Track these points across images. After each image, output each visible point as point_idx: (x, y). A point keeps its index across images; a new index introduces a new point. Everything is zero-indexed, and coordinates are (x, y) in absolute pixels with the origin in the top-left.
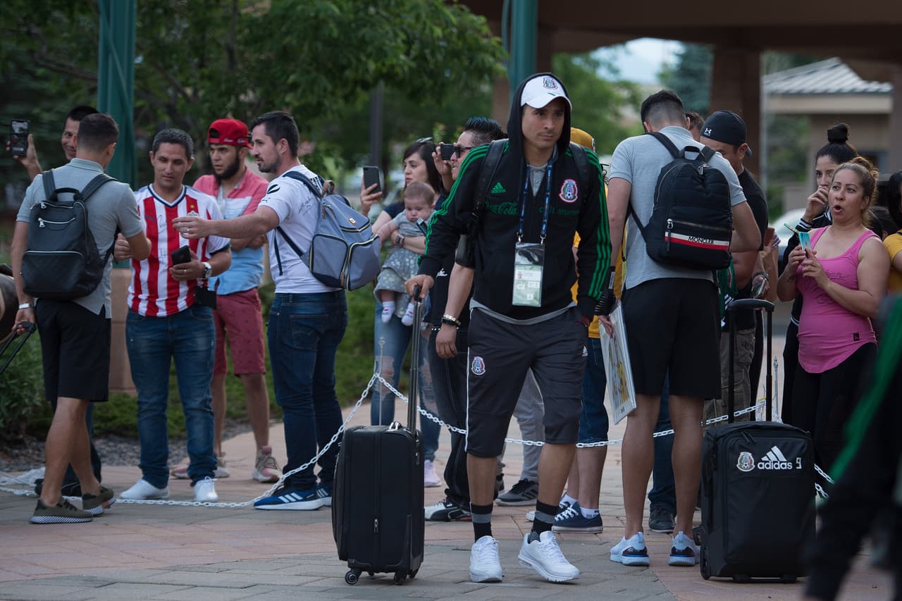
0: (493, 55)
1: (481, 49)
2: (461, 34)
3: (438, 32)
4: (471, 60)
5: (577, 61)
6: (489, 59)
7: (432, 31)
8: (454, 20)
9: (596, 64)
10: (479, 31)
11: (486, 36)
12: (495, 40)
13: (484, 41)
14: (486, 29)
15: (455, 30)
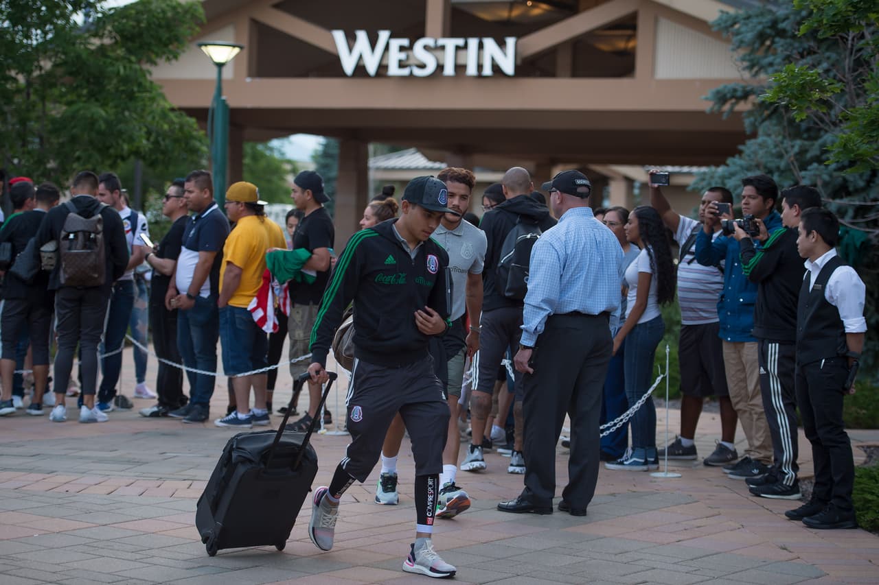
0: (200, 141)
1: (193, 137)
2: (181, 128)
3: (166, 127)
4: (187, 144)
5: (260, 147)
6: (197, 144)
7: (162, 126)
8: (176, 120)
9: (271, 149)
10: (191, 127)
11: (196, 130)
12: (202, 132)
13: (195, 133)
14: (196, 126)
15: (177, 127)
